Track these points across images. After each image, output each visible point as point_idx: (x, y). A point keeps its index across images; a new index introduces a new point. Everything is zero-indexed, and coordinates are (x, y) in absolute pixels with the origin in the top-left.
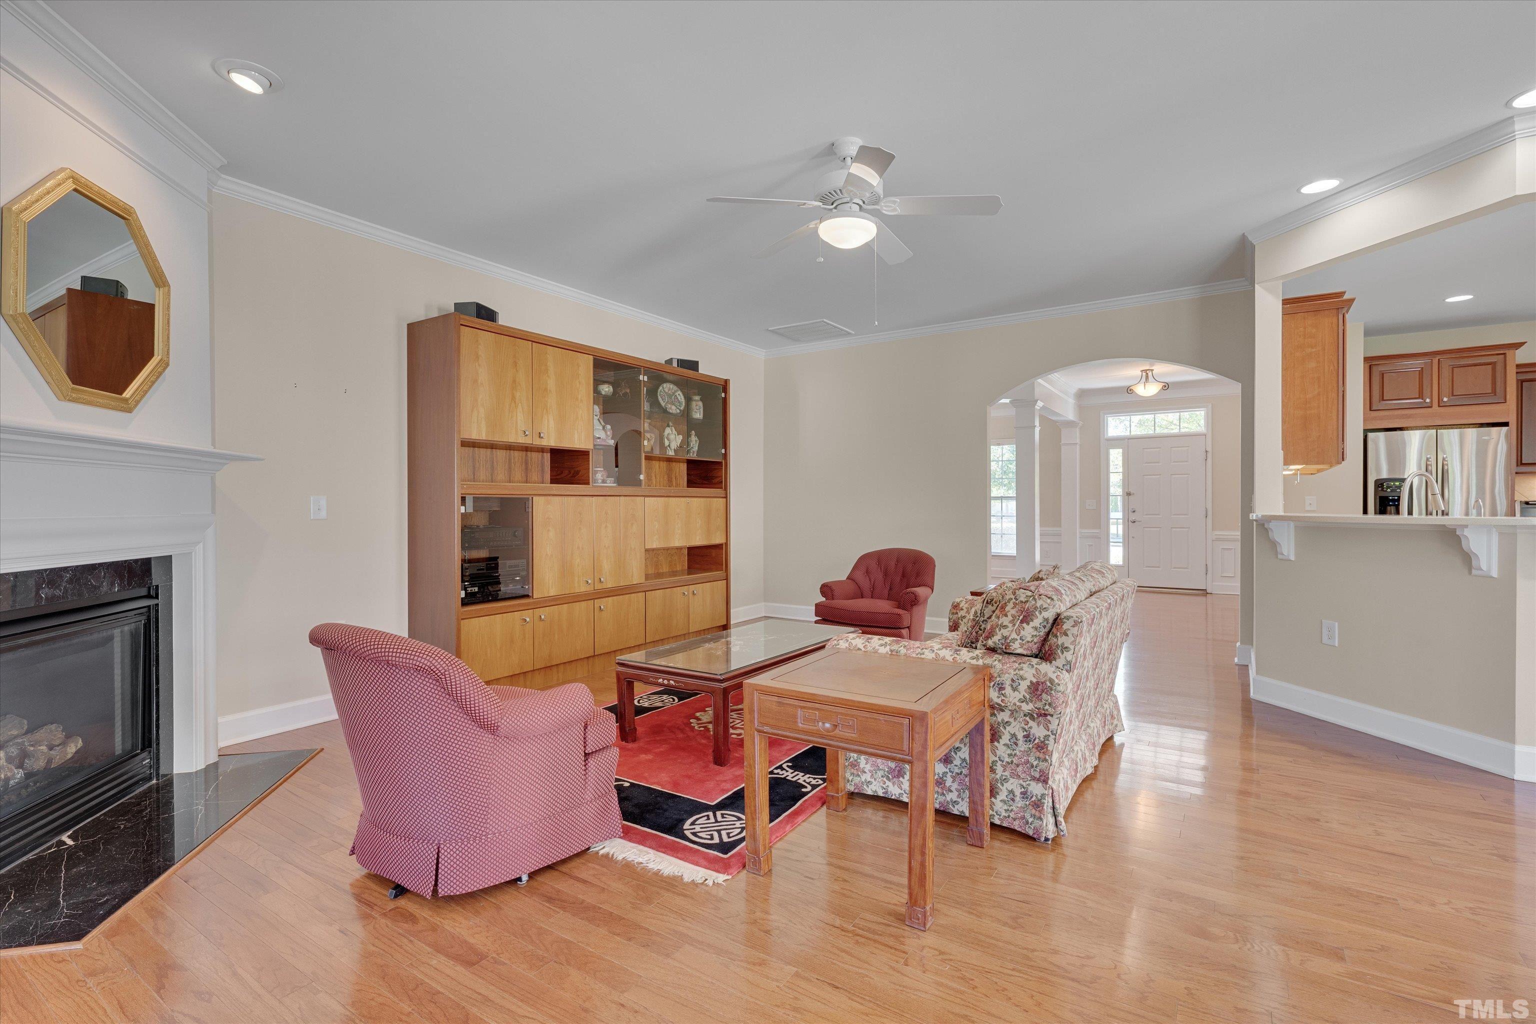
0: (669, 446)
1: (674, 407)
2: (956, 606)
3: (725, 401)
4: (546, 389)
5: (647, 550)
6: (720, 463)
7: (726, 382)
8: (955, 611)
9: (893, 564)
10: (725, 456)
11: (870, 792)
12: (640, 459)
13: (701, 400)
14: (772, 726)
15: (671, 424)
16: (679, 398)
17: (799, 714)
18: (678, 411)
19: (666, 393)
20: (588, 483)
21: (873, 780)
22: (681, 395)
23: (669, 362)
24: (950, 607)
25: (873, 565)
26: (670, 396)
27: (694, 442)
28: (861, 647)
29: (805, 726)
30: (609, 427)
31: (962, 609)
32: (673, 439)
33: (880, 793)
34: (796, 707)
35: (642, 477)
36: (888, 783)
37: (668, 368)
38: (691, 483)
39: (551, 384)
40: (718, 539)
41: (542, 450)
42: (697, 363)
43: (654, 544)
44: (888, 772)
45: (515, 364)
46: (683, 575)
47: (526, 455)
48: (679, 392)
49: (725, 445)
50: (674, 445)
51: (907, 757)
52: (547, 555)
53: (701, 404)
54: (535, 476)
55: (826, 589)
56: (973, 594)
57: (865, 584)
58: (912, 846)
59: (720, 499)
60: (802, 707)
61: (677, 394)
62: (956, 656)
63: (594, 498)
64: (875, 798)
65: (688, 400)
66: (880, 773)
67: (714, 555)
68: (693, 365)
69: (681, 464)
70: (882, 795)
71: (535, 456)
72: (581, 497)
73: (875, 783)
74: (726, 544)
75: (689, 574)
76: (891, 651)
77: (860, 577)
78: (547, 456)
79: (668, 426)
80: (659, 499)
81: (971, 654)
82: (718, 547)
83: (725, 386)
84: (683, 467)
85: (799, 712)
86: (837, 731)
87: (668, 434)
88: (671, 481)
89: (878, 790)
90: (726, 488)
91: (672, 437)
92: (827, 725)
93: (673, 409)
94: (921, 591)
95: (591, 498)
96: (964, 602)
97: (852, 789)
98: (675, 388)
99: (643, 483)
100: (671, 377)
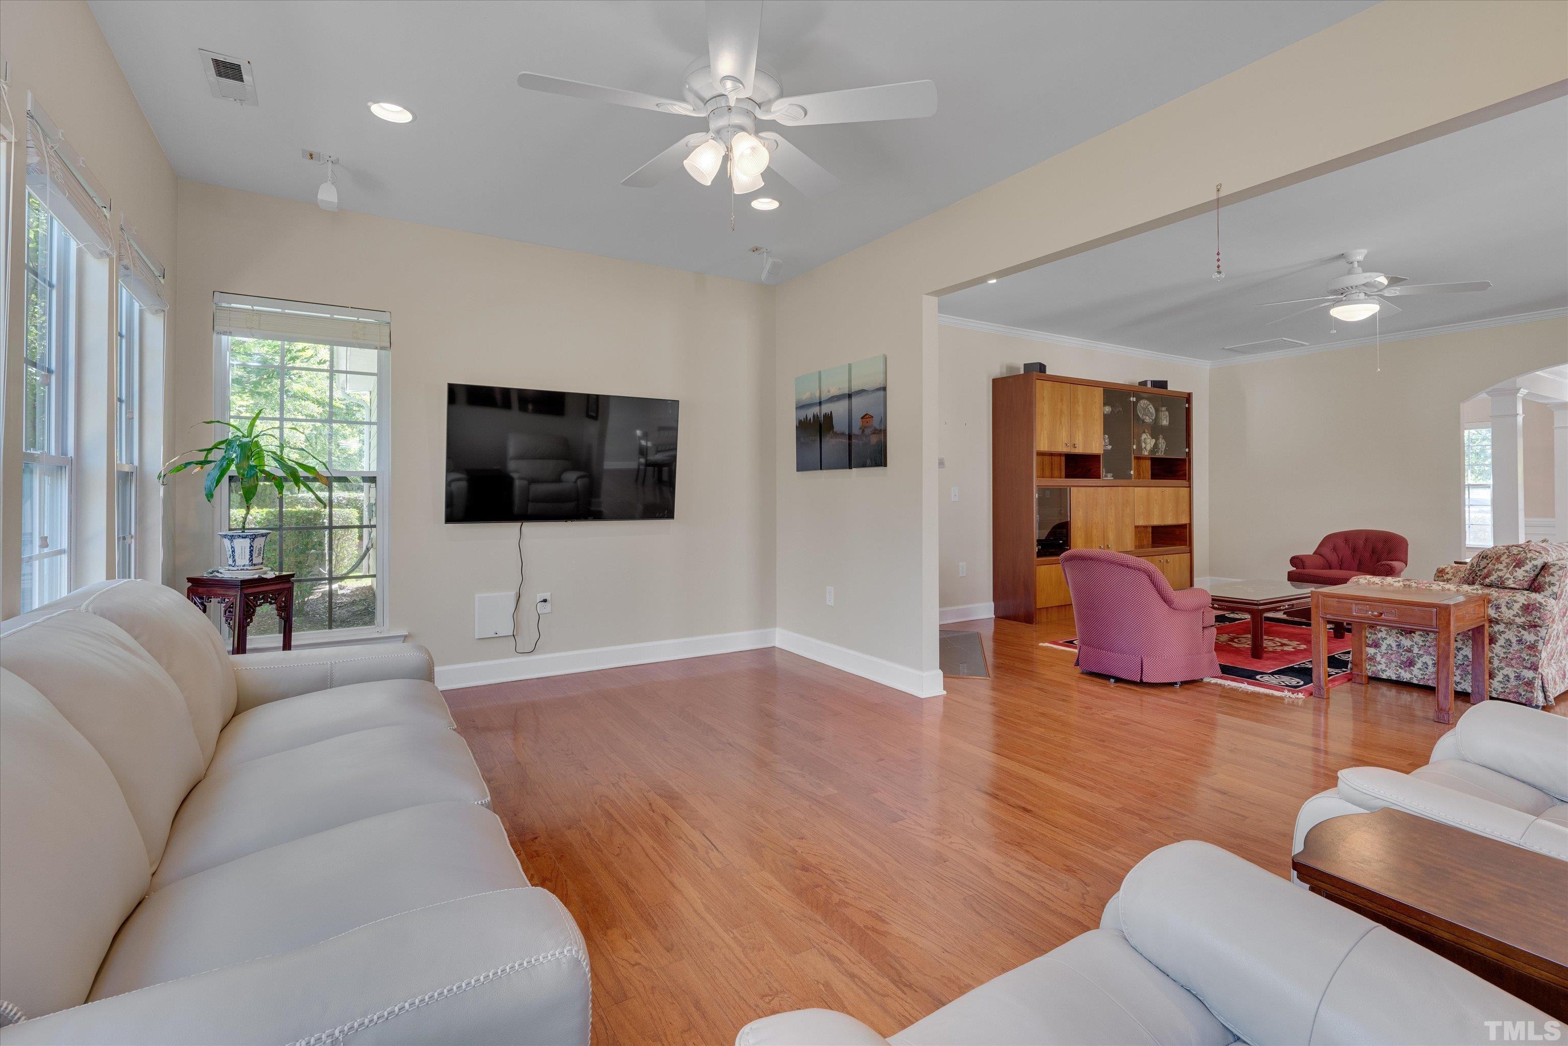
0: (1145, 448)
1: (1147, 418)
2: (1441, 571)
3: (1188, 411)
4: (1077, 415)
5: (1137, 527)
6: (1184, 460)
7: (1190, 395)
8: (1440, 575)
9: (1361, 543)
10: (1189, 454)
11: (1384, 676)
12: (1131, 460)
13: (1167, 410)
14: (1333, 615)
15: (1146, 431)
16: (1151, 411)
17: (1354, 608)
18: (1151, 421)
19: (1142, 407)
20: (1100, 478)
21: (1388, 669)
22: (1153, 408)
23: (1143, 383)
24: (1435, 572)
25: (1340, 543)
26: (1144, 409)
27: (1162, 444)
28: (1379, 582)
29: (1357, 614)
30: (1107, 436)
31: (1448, 573)
32: (1148, 443)
33: (1394, 677)
34: (1352, 603)
35: (1132, 472)
36: (1400, 670)
37: (1143, 388)
38: (1154, 476)
39: (1080, 409)
40: (1184, 520)
41: (1060, 455)
42: (1166, 382)
43: (1141, 522)
44: (1400, 663)
45: (1062, 400)
46: (1148, 547)
47: (1052, 459)
48: (1151, 406)
49: (1189, 444)
50: (1149, 447)
51: (1435, 630)
52: (1078, 527)
53: (1167, 413)
54: (1056, 473)
55: (1295, 561)
56: (1456, 563)
57: (1333, 557)
58: (1439, 678)
59: (1186, 489)
60: (1356, 604)
61: (1149, 407)
62: (1459, 588)
63: (1104, 488)
64: (1389, 682)
65: (1157, 410)
66: (1393, 665)
67: (1178, 532)
68: (1162, 385)
69: (1147, 461)
70: (1395, 679)
71: (1056, 459)
72: (1096, 488)
73: (1389, 671)
74: (1190, 524)
75: (1153, 547)
76: (1404, 585)
77: (1327, 551)
78: (1063, 459)
79: (1144, 432)
80: (1143, 488)
81: (1471, 588)
82: (1183, 526)
83: (1188, 398)
84: (1148, 463)
85: (1354, 606)
86: (1383, 616)
87: (1145, 439)
88: (1140, 475)
89: (1392, 676)
90: (1189, 479)
91: (1148, 441)
92: (1376, 613)
93: (1148, 420)
94: (1396, 564)
95: (1101, 488)
96: (1449, 568)
97: (1370, 674)
98: (1148, 403)
99: (1133, 476)
100: (1145, 395)
